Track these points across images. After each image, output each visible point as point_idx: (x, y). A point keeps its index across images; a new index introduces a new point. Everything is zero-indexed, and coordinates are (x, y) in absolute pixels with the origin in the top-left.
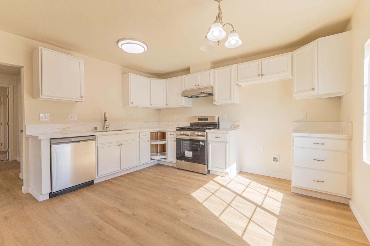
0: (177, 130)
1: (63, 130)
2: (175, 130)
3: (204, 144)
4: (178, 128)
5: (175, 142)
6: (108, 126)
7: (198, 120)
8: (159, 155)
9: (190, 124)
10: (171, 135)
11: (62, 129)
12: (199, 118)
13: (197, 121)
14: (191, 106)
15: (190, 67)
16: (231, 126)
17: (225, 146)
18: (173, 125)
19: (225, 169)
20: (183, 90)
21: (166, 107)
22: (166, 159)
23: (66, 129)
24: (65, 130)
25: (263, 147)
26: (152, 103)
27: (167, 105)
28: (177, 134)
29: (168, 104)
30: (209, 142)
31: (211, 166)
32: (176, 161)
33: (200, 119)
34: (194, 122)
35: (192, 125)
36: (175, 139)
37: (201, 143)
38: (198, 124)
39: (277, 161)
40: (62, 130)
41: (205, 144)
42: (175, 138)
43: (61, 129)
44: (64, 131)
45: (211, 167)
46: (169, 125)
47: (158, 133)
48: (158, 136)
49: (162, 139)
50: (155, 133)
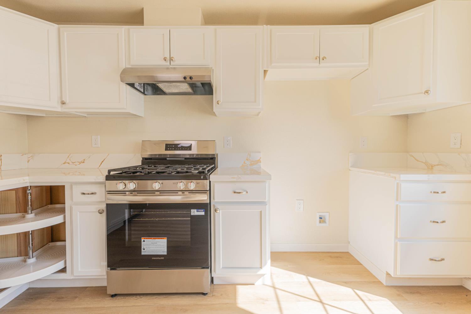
0: (109, 177)
2: (102, 179)
3: (203, 213)
4: (112, 173)
5: (104, 215)
7: (166, 149)
8: (31, 261)
9: (142, 159)
10: (84, 194)
12: (166, 145)
13: (162, 151)
14: (142, 114)
15: (143, 9)
16: (244, 162)
17: (261, 212)
18: (84, 162)
19: (261, 268)
20: (123, 66)
21: (59, 108)
22: (63, 270)
25: (303, 200)
27: (63, 103)
28: (110, 192)
29: (67, 100)
30: (217, 206)
31: (221, 268)
32: (107, 272)
33: (169, 147)
34: (151, 155)
35: (146, 161)
36: (104, 207)
37: (194, 212)
38: (165, 159)
39: (324, 222)
41: (206, 212)
42: (101, 202)
45: (223, 268)
46: (71, 163)
47: (28, 191)
48: (30, 199)
49: (46, 205)
50: (14, 192)
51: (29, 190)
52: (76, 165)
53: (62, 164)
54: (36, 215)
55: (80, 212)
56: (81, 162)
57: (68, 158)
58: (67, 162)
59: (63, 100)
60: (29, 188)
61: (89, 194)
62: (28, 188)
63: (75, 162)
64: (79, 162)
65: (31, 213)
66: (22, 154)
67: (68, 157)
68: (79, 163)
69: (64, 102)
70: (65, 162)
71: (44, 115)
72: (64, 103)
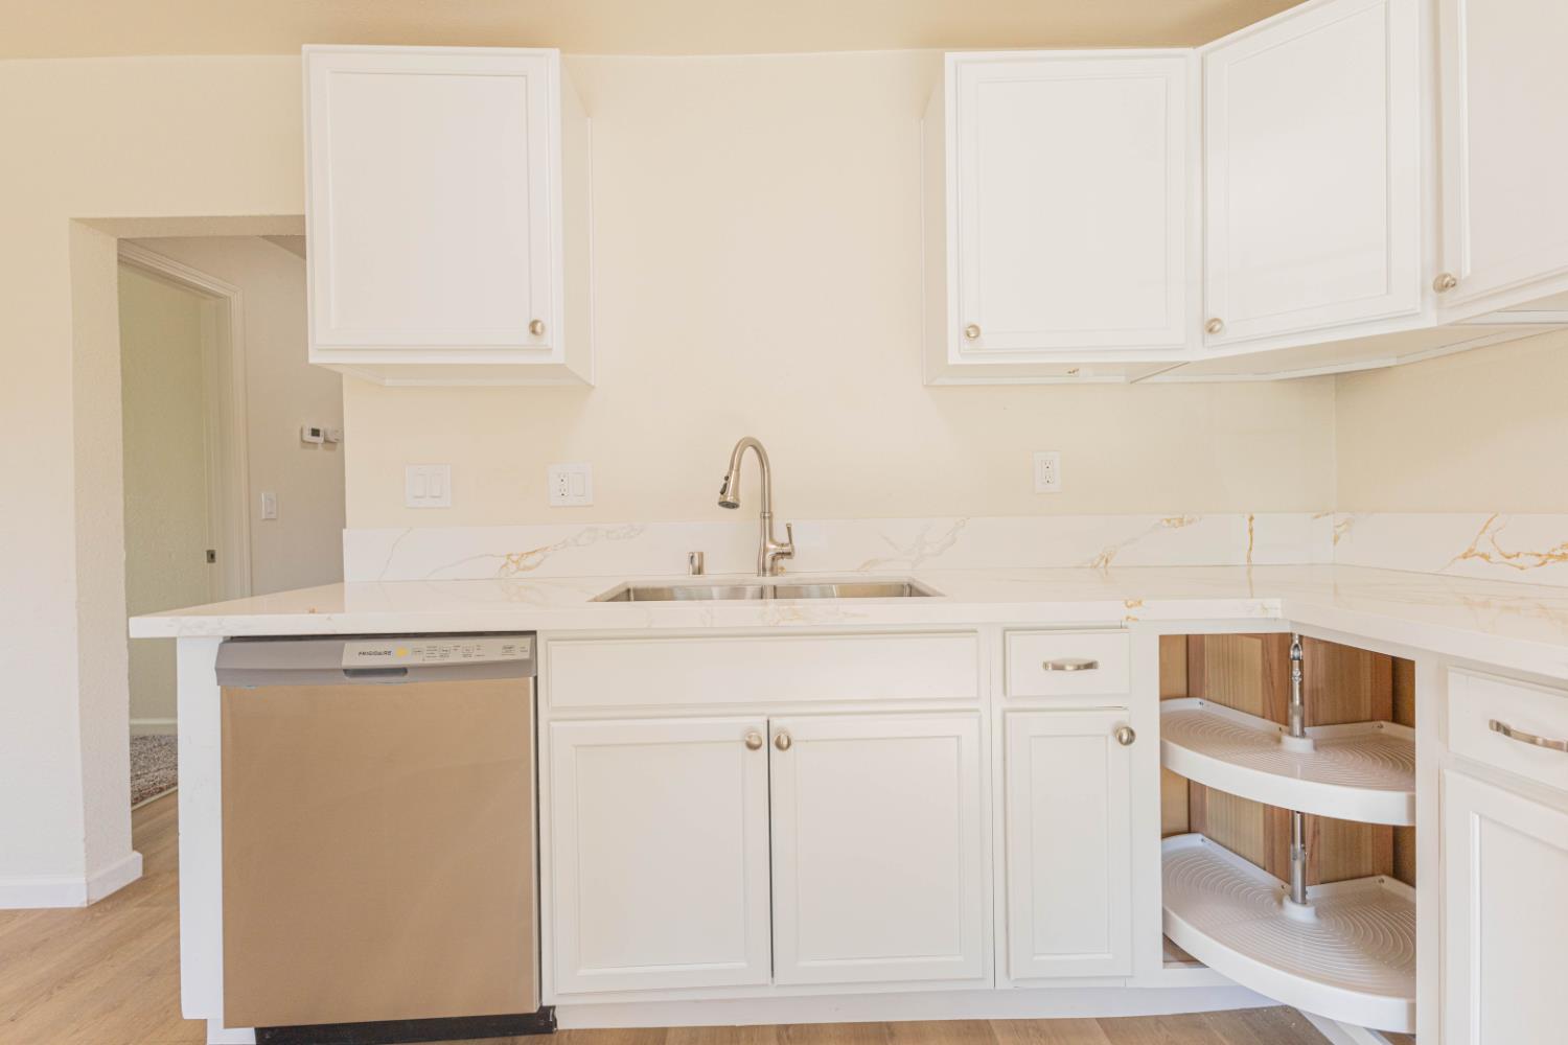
1: (513, 567)
6: (786, 549)
8: (1300, 914)
10: (1502, 728)
11: (509, 556)
23: (530, 561)
24: (522, 565)
26: (1212, 313)
27: (1444, 285)
29: (1461, 268)
40: (505, 565)
43: (503, 561)
44: (518, 569)
46: (1496, 557)
47: (1292, 652)
48: (1297, 683)
49: (1372, 720)
50: (1258, 642)
51: (1296, 646)
52: (1522, 568)
53: (1459, 557)
54: (1316, 747)
55: (1480, 817)
56: (1551, 556)
57: (1483, 532)
58: (1480, 549)
59: (1447, 270)
60: (1297, 642)
61: (1533, 740)
62: (1292, 641)
63: (1518, 555)
64: (1539, 555)
65: (1303, 735)
66: (1314, 514)
67: (1485, 527)
68: (1540, 562)
69: (1448, 279)
70: (1471, 550)
71: (1392, 362)
72: (1447, 286)
